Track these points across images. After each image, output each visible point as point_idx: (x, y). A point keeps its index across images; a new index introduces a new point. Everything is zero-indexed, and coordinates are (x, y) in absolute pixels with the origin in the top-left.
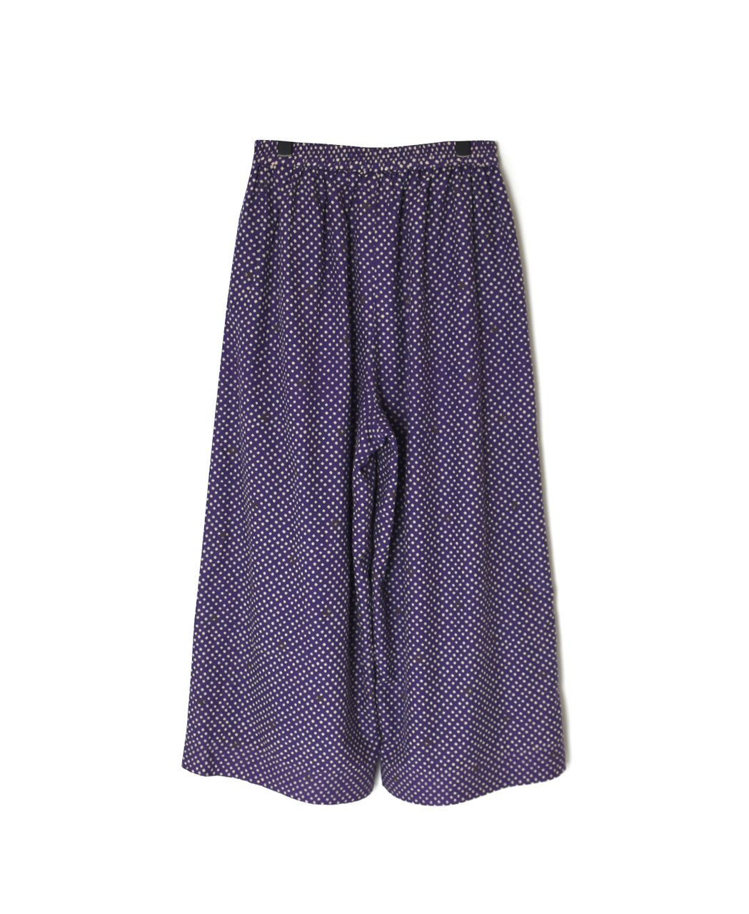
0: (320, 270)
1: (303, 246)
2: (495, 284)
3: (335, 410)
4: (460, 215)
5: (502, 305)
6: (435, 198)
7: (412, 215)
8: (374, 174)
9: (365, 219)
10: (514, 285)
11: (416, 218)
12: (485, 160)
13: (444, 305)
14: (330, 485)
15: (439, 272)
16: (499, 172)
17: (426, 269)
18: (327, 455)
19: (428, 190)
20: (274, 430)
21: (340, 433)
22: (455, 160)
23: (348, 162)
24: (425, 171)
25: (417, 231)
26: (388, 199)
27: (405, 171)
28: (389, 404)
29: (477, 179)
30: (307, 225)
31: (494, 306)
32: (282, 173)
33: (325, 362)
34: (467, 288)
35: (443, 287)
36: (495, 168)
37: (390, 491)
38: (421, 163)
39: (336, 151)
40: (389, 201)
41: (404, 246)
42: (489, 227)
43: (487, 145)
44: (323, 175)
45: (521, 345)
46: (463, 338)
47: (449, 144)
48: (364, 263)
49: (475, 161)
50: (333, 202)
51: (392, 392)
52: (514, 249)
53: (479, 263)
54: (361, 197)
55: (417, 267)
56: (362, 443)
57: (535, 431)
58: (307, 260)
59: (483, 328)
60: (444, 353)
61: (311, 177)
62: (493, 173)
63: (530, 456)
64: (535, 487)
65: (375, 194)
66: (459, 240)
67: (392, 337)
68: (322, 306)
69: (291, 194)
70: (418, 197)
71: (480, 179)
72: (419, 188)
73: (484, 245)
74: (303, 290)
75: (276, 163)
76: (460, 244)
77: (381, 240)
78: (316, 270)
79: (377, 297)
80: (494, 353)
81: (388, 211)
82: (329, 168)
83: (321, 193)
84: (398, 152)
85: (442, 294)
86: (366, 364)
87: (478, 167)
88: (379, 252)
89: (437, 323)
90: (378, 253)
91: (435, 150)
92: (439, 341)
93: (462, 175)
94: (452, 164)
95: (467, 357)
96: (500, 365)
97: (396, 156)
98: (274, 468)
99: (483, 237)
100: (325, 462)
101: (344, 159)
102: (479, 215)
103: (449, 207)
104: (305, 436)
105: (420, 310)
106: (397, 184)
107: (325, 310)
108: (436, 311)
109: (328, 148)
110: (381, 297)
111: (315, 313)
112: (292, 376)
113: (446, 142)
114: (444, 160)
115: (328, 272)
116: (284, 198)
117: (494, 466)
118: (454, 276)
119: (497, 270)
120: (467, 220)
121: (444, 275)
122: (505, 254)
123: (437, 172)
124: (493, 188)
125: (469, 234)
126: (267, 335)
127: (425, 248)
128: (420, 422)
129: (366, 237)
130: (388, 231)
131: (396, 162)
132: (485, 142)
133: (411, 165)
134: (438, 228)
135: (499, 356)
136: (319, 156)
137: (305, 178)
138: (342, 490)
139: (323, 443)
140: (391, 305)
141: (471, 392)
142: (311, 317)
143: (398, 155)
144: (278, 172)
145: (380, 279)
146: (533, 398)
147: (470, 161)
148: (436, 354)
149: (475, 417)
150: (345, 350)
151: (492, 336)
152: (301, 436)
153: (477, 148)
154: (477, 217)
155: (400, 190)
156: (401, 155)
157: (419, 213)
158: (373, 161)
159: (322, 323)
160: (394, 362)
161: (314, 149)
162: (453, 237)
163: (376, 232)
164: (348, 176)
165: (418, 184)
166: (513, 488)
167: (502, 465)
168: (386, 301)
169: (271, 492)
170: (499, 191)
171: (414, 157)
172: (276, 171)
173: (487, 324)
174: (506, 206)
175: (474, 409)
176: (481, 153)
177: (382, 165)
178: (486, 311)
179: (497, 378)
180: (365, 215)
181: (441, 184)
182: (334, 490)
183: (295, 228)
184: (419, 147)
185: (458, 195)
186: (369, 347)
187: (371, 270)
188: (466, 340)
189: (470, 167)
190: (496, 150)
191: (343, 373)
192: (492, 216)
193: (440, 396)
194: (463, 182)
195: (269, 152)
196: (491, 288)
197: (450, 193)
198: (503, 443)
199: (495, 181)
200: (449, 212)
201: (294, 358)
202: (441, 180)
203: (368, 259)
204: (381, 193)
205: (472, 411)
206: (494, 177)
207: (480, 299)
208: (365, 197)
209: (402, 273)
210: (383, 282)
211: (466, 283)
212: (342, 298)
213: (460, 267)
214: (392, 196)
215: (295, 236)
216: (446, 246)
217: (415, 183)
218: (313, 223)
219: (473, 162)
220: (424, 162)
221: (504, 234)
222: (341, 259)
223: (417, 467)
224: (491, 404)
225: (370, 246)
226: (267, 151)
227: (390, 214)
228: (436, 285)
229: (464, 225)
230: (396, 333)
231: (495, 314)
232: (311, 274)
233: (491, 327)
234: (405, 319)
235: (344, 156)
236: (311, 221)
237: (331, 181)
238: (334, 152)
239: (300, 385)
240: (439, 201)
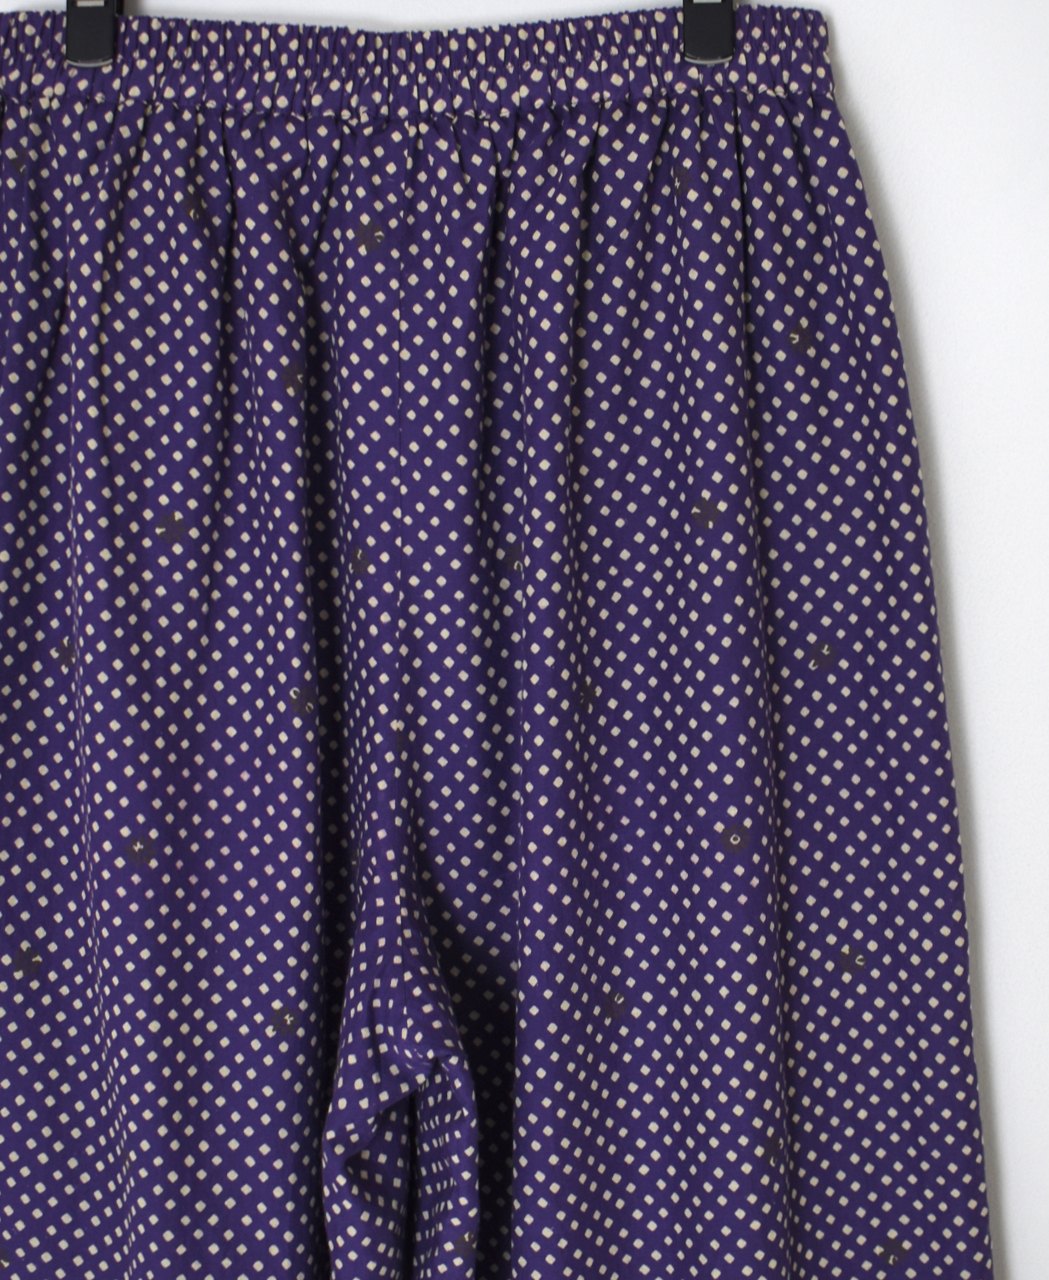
0: (207, 460)
1: (150, 377)
2: (824, 503)
3: (264, 943)
4: (698, 266)
5: (850, 575)
6: (611, 206)
7: (527, 267)
8: (398, 124)
9: (366, 281)
10: (892, 509)
11: (542, 278)
12: (786, 75)
13: (643, 579)
14: (246, 1205)
15: (628, 463)
16: (836, 116)
17: (581, 454)
18: (237, 1101)
19: (585, 177)
20: (61, 1003)
21: (280, 1026)
22: (681, 72)
23: (306, 83)
24: (575, 113)
25: (546, 325)
26: (446, 213)
27: (505, 113)
28: (460, 916)
29: (759, 139)
30: (164, 303)
31: (820, 578)
32: (79, 123)
33: (228, 775)
34: (726, 522)
35: (641, 515)
36: (821, 102)
37: (454, 1234)
38: (562, 85)
39: (265, 45)
40: (447, 218)
41: (506, 373)
42: (801, 307)
43: (793, 24)
44: (222, 129)
45: (918, 718)
46: (712, 699)
47: (660, 18)
48: (363, 435)
49: (752, 78)
50: (250, 224)
51: (468, 874)
52: (890, 385)
53: (769, 432)
54: (349, 206)
55: (545, 449)
56: (351, 1073)
57: (963, 1011)
58: (165, 425)
59: (785, 657)
60: (646, 742)
61: (177, 135)
62: (813, 119)
63: (949, 1094)
64: (965, 1198)
65: (400, 194)
66: (696, 355)
67: (464, 691)
68: (218, 581)
69: (103, 196)
70: (551, 204)
71: (770, 140)
72: (553, 171)
73: (785, 371)
74: (146, 528)
75: (60, 89)
76: (699, 369)
77: (420, 355)
78: (193, 458)
79: (408, 550)
80: (822, 738)
81: (445, 254)
82: (238, 105)
83: (215, 192)
84: (481, 46)
85: (640, 538)
86: (372, 786)
87: (762, 99)
88: (417, 394)
89: (621, 642)
90: (411, 401)
91: (610, 40)
92: (627, 700)
93: (704, 125)
94: (671, 87)
95: (726, 765)
96: (841, 780)
97: (474, 63)
98: (61, 1132)
99: (780, 341)
100: (228, 1123)
101: (292, 74)
102: (767, 265)
103: (661, 238)
104: (154, 1041)
105: (557, 601)
106: (477, 160)
107: (232, 597)
108: (616, 597)
109: (236, 34)
110: (424, 551)
111: (192, 609)
112: (110, 830)
113: (650, 14)
114: (643, 76)
115: (240, 464)
116: (81, 211)
117: (821, 1124)
118: (681, 479)
119: (831, 456)
120: (724, 284)
121: (644, 475)
122: (860, 403)
123: (617, 115)
124: (816, 170)
125: (732, 331)
126: (36, 681)
127: (577, 382)
128: (562, 992)
129: (368, 344)
130: (445, 324)
131: (475, 83)
132: (787, 13)
133: (524, 91)
134: (622, 311)
135: (837, 751)
136: (205, 63)
137: (158, 139)
138: (289, 1221)
139: (225, 1057)
140: (457, 580)
141: (741, 885)
142: (178, 623)
143: (482, 58)
144: (67, 121)
145: (418, 492)
146: (956, 900)
147: (734, 77)
148: (618, 746)
149: (753, 974)
150: (297, 738)
151: (815, 681)
152: (139, 1040)
153: (757, 33)
154: (761, 273)
155: (486, 178)
156: (492, 58)
157: (553, 261)
158: (394, 80)
159: (219, 641)
160: (473, 775)
161: (188, 40)
162: (676, 341)
163: (404, 326)
164: (307, 131)
165: (552, 157)
166: (886, 1193)
167: (849, 1118)
168: (441, 566)
169: (52, 1216)
170: (837, 182)
171: (536, 65)
172: (57, 115)
173: (797, 640)
174: (861, 233)
175: (750, 944)
176: (774, 50)
177: (423, 94)
178: (793, 596)
179: (831, 824)
180: (365, 266)
181: (633, 157)
182: (260, 1221)
183: (120, 312)
184: (555, 29)
185: (692, 195)
186: (383, 724)
187: (388, 460)
188: (720, 704)
189: (733, 97)
190: (825, 42)
191: (290, 819)
192: (813, 267)
193: (634, 892)
194: (710, 149)
195: (37, 53)
196: (811, 518)
197: (666, 191)
198: (855, 1046)
199: (821, 147)
200: (663, 254)
201: (113, 770)
202: (631, 143)
203: (376, 421)
204: (422, 192)
205: (745, 952)
206: (819, 133)
207: (774, 554)
208: (362, 206)
209: (499, 465)
210: (430, 501)
211: (722, 506)
212: (285, 555)
213: (699, 447)
214: (459, 202)
215: (120, 342)
216: (650, 374)
217: (538, 154)
218: (182, 297)
219: (743, 80)
220: (571, 83)
221: (855, 332)
222: (280, 421)
223: (551, 1145)
224: (812, 914)
225: (384, 375)
226: (30, 48)
227: (450, 262)
228: (618, 509)
229: (714, 302)
230: (478, 675)
231: (823, 607)
232: (178, 472)
233: (812, 651)
234: (510, 626)
235: (292, 63)
236: (176, 290)
237: (246, 151)
238: (257, 49)
239: (136, 863)
240: (625, 218)
